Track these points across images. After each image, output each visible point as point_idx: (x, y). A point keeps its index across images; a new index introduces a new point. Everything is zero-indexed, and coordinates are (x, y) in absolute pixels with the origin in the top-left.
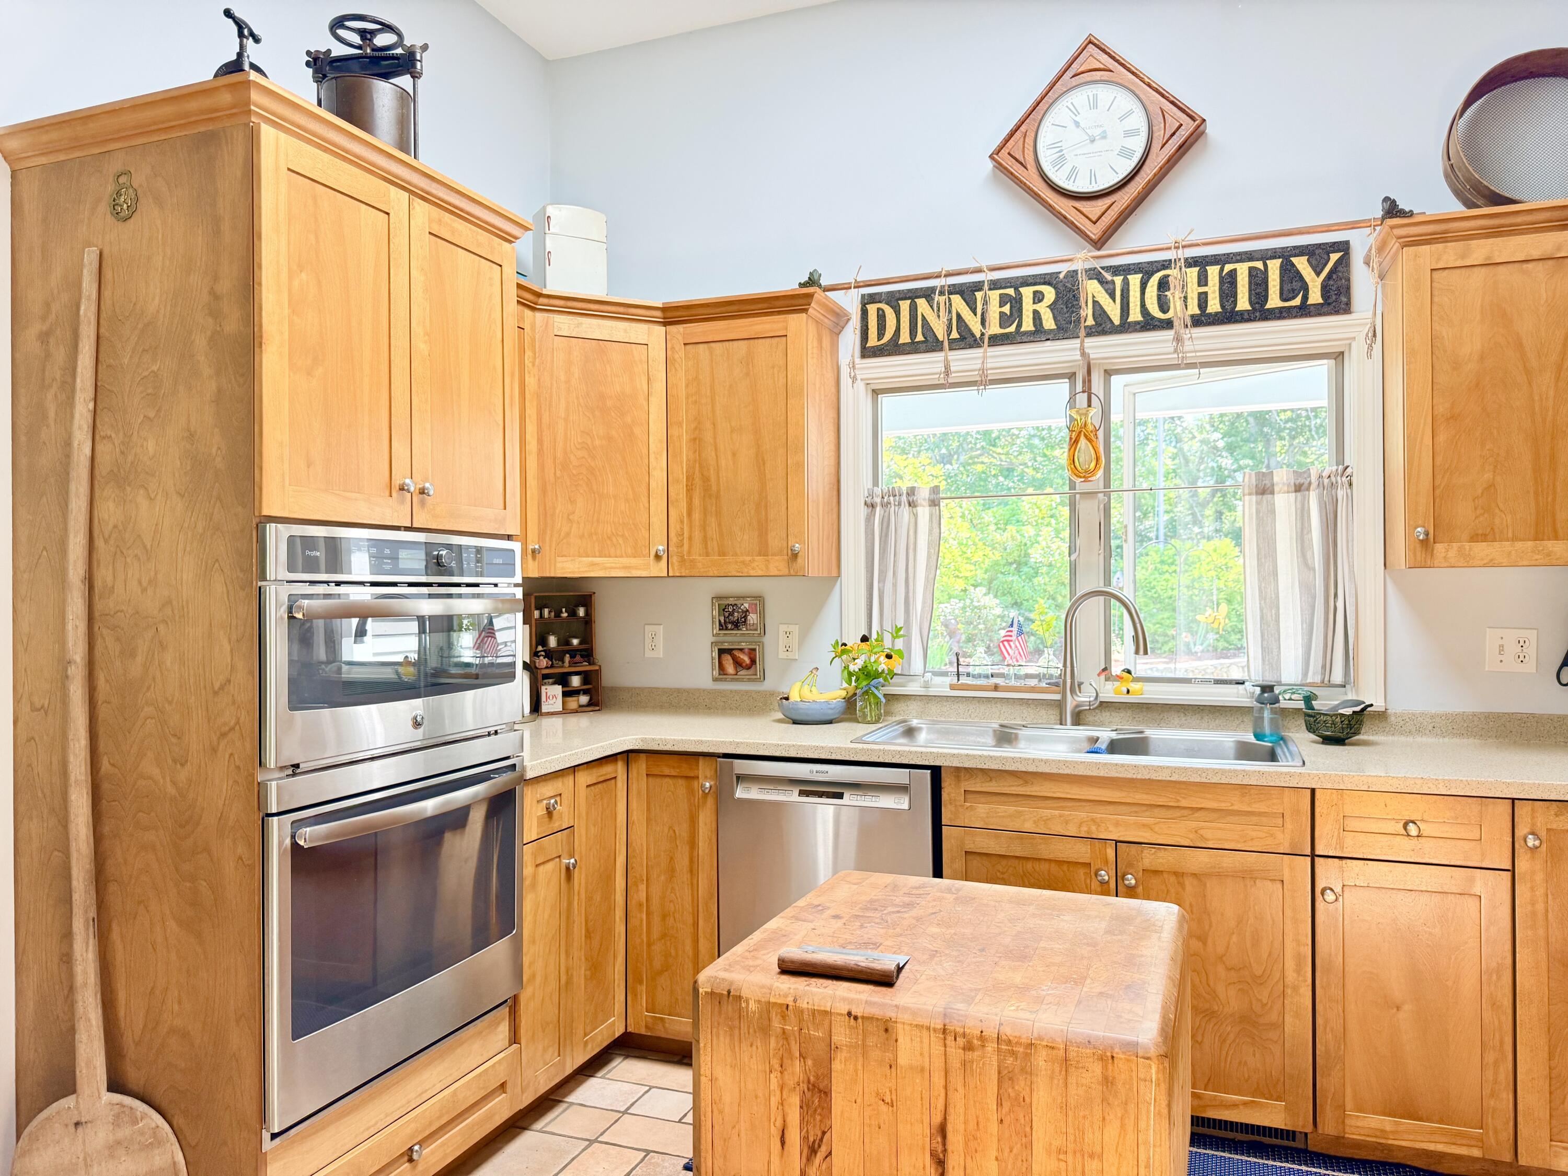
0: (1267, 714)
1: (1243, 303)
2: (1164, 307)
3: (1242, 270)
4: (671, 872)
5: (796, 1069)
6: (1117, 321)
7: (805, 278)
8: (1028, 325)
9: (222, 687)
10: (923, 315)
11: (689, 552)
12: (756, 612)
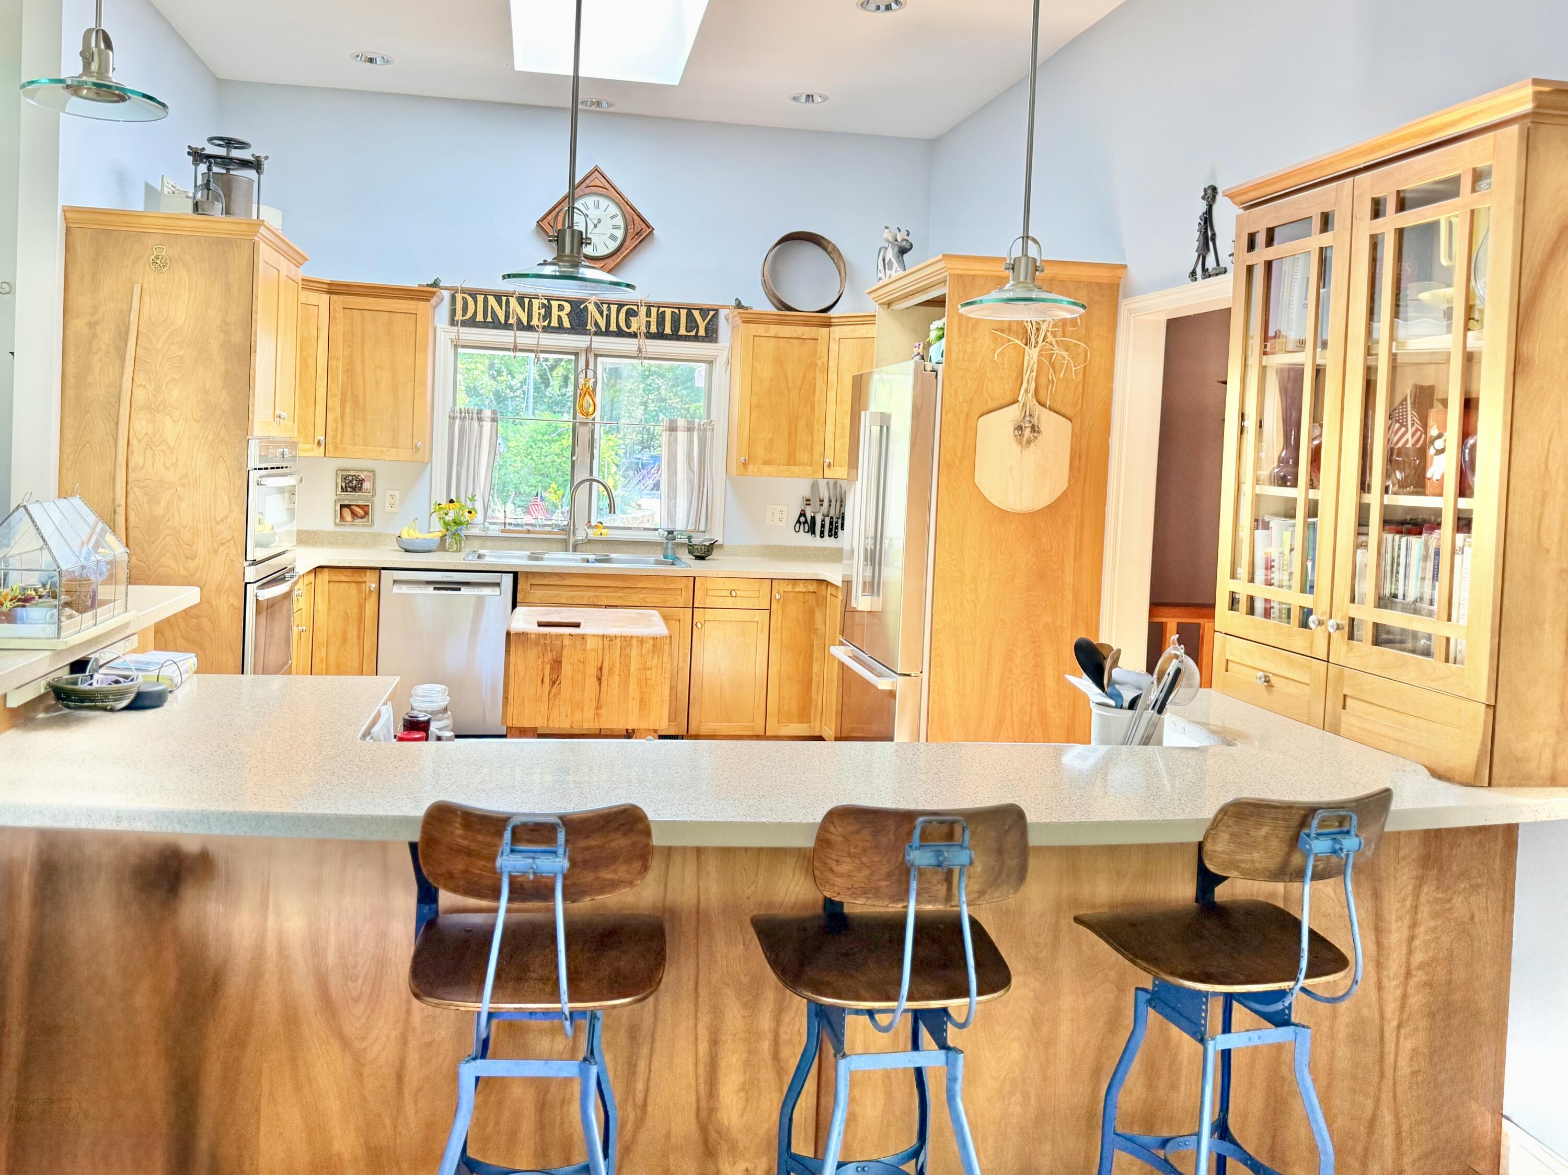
0: (670, 546)
1: (668, 330)
2: (628, 326)
3: (668, 312)
4: (344, 640)
5: (549, 656)
6: (603, 329)
7: (431, 282)
8: (555, 323)
9: (222, 520)
10: (491, 307)
11: (341, 442)
12: (370, 481)
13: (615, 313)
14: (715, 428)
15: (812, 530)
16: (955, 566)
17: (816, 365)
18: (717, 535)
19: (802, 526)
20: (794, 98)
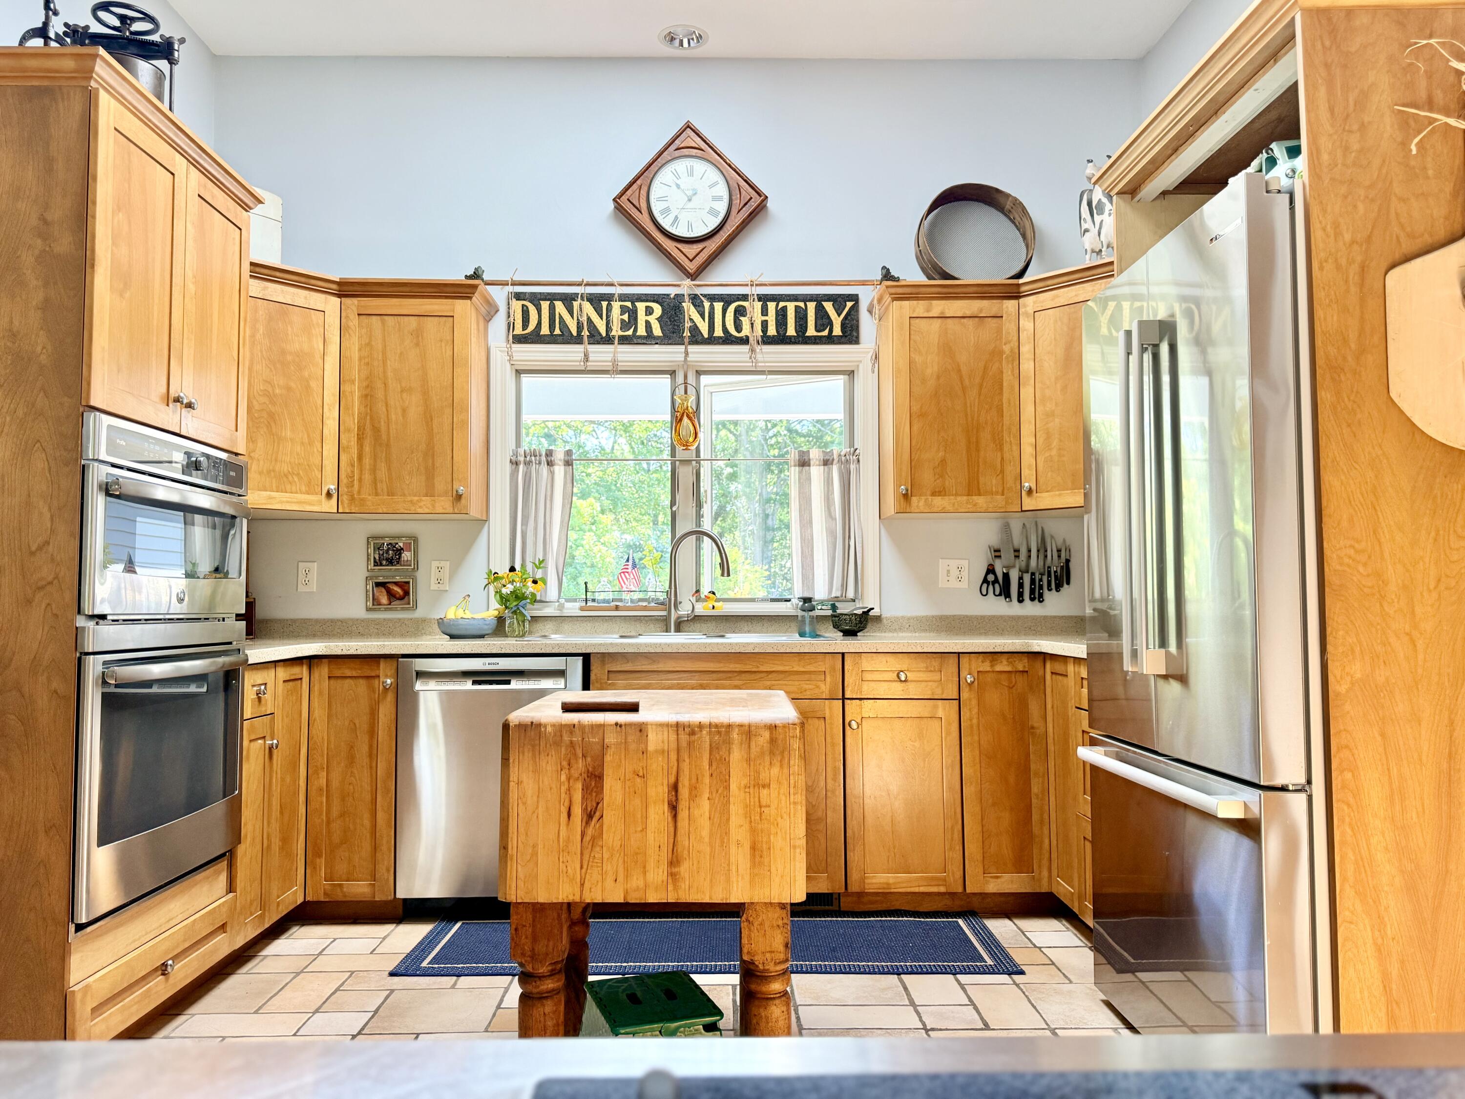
0: (807, 619)
1: (791, 331)
2: (738, 328)
3: (791, 306)
4: (351, 760)
5: (580, 765)
6: (706, 336)
7: (471, 272)
8: (642, 331)
9: (40, 548)
10: (560, 314)
11: (359, 492)
12: (410, 551)
13: (721, 313)
14: (861, 458)
15: (1005, 592)
16: (1365, 565)
17: (1001, 353)
18: (870, 601)
19: (991, 587)
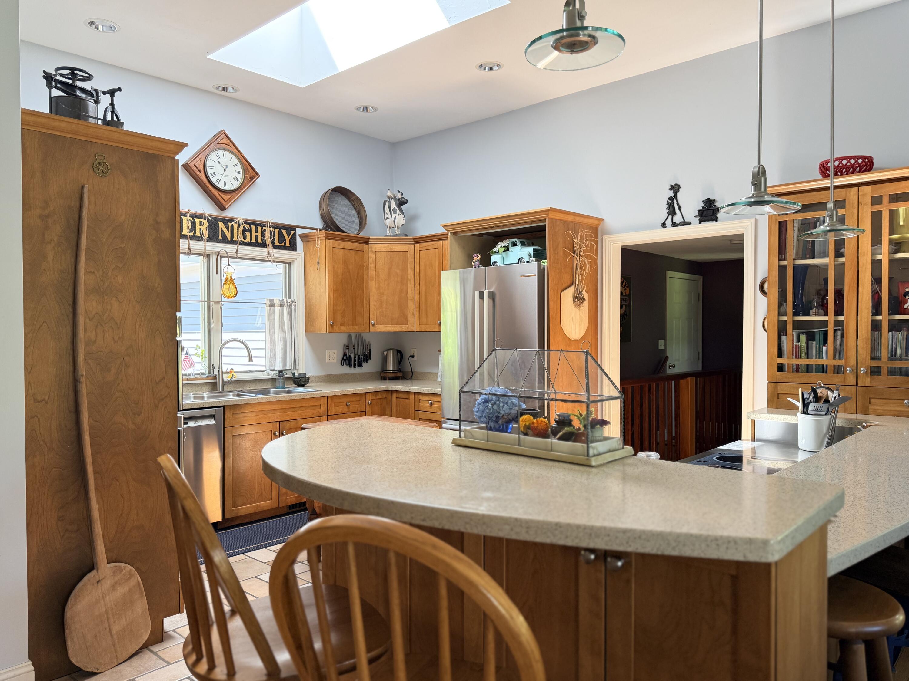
0: (281, 380)
2: (244, 238)
3: (268, 229)
6: (230, 240)
8: (198, 234)
9: (160, 381)
13: (236, 228)
14: (297, 304)
15: (350, 365)
17: (363, 266)
18: (303, 370)
19: (345, 362)
20: (357, 109)
